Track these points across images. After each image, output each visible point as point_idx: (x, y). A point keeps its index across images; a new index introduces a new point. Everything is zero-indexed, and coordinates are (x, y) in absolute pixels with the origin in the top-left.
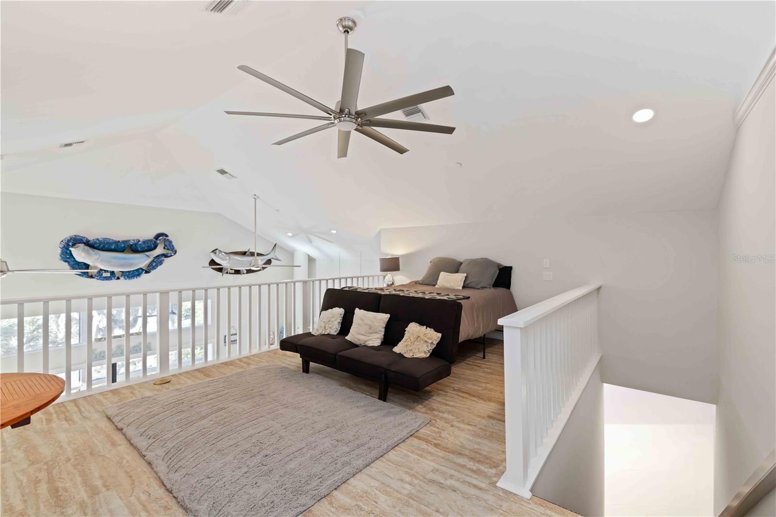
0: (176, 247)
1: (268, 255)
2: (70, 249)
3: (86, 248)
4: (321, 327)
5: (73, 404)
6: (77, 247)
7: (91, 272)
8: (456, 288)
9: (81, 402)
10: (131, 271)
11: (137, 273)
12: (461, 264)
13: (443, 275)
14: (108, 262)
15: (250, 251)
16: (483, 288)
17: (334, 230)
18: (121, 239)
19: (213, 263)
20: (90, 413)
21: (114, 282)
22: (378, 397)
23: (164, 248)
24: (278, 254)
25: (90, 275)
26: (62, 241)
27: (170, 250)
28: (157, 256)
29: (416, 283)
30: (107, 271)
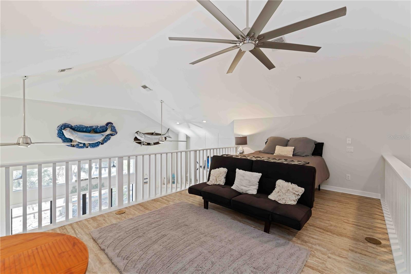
0: (117, 130)
1: (164, 135)
2: (63, 131)
3: (71, 130)
4: (213, 179)
5: (70, 227)
6: (66, 130)
7: (74, 144)
8: (289, 156)
9: (75, 226)
10: (94, 143)
11: (97, 144)
12: (289, 141)
13: (278, 147)
14: (82, 138)
15: (155, 132)
16: (306, 156)
17: (204, 120)
18: (88, 126)
19: (136, 139)
20: (82, 235)
21: (85, 149)
22: (263, 230)
23: (111, 131)
24: (170, 134)
25: (73, 145)
26: (58, 126)
27: (114, 131)
28: (107, 135)
29: (260, 152)
30: (82, 143)
